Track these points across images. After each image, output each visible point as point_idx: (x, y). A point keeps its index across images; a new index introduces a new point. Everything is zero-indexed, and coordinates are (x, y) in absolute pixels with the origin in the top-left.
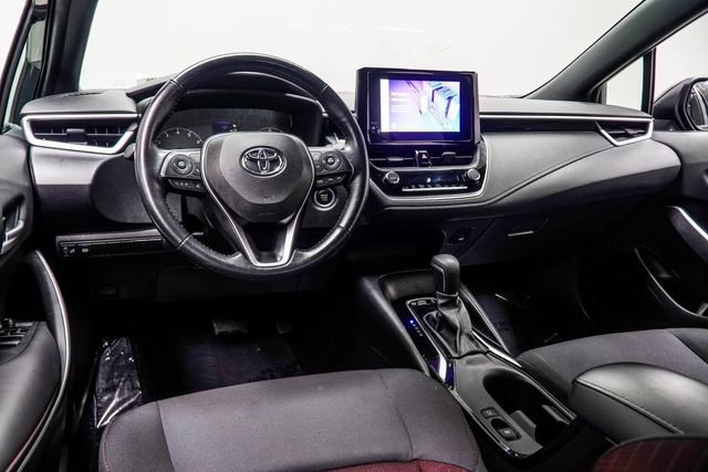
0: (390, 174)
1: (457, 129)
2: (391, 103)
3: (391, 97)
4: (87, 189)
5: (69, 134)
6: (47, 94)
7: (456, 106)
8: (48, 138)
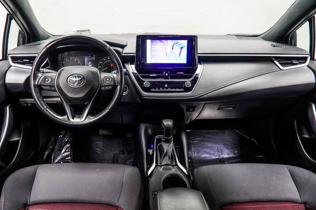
0: (147, 83)
1: (185, 62)
2: (152, 50)
3: (151, 48)
4: (22, 85)
5: (24, 61)
6: (27, 43)
7: (185, 51)
8: (18, 63)
